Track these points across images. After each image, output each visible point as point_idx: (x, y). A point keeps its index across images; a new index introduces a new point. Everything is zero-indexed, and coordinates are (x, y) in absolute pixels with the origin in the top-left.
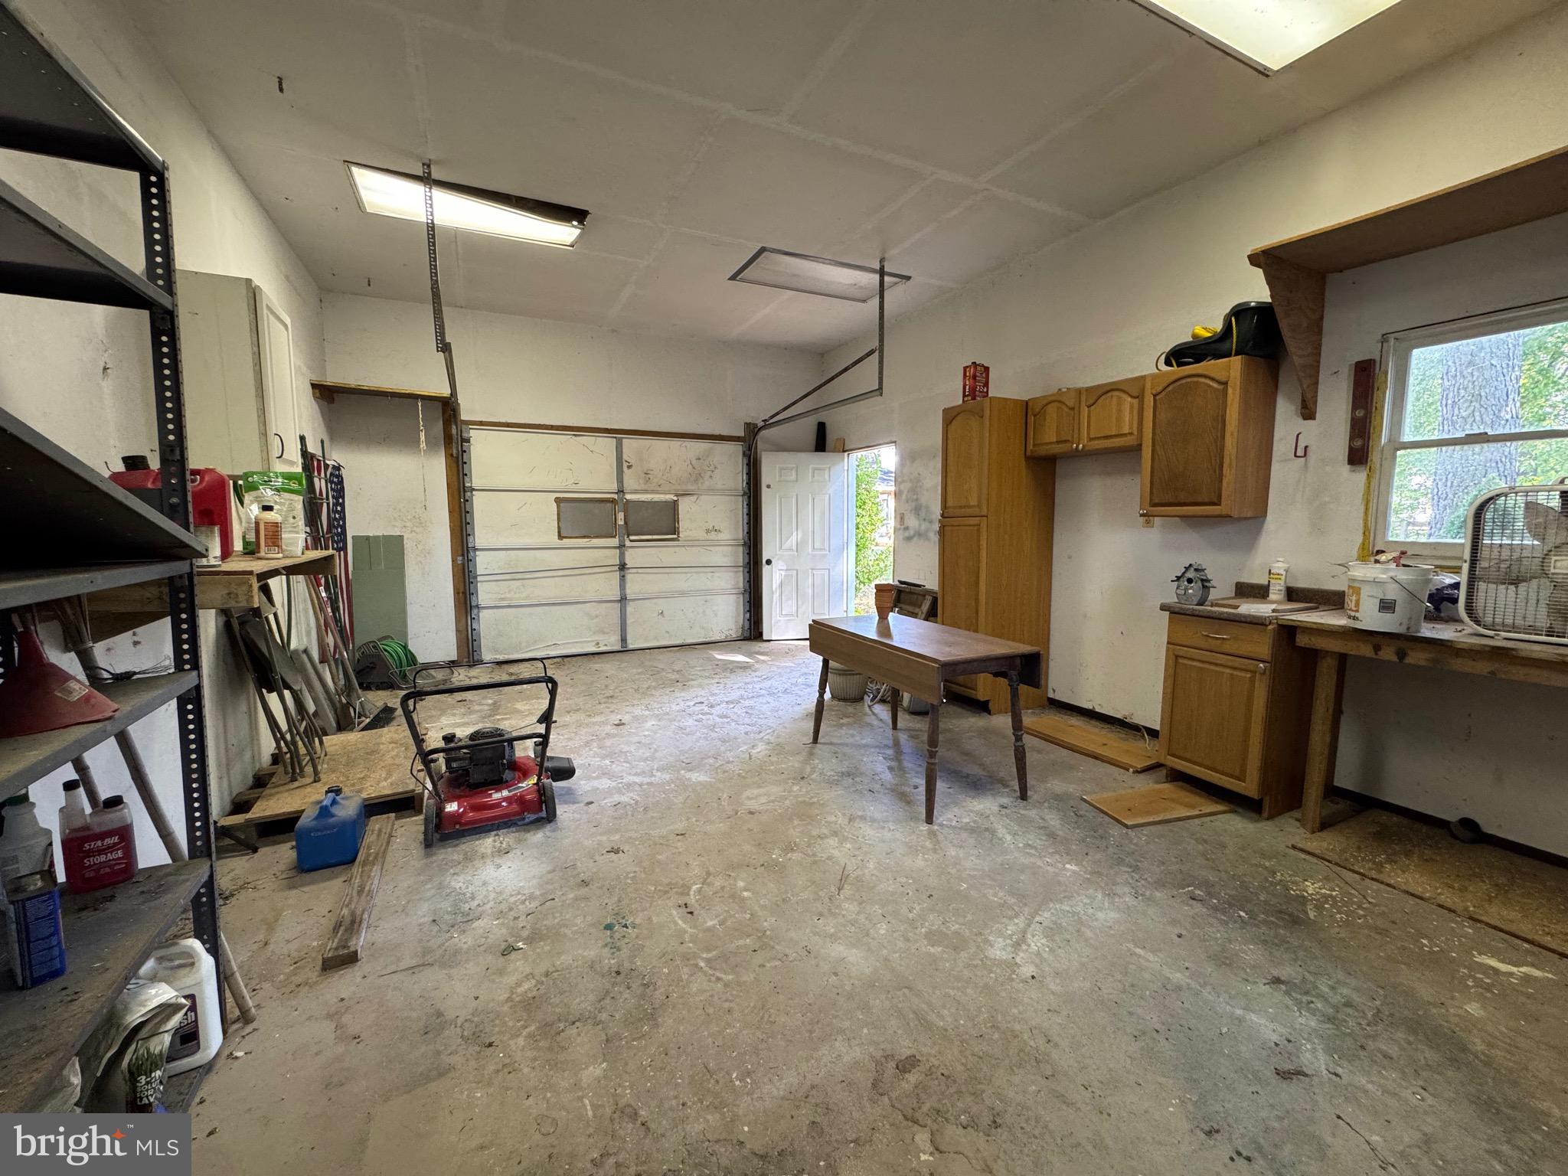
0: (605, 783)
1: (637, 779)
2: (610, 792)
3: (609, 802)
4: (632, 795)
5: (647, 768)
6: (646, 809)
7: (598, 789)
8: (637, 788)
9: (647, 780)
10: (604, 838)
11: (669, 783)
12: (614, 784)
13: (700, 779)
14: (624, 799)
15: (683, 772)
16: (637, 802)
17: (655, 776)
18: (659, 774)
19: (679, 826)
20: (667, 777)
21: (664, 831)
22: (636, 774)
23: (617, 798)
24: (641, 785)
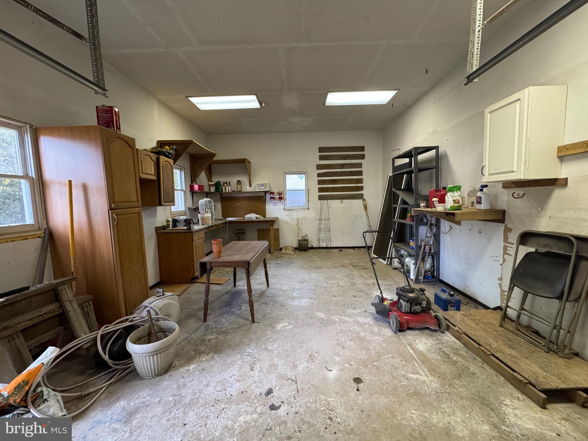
0: (361, 319)
1: (346, 319)
2: (358, 315)
3: (358, 311)
4: (349, 312)
5: (341, 324)
6: (344, 305)
7: (363, 317)
8: (347, 314)
9: (343, 317)
10: (358, 299)
11: (333, 314)
12: (357, 318)
13: (320, 314)
14: (352, 311)
15: (326, 319)
16: (347, 308)
17: (339, 319)
18: (337, 320)
19: (334, 299)
20: (333, 317)
21: (340, 298)
22: (347, 322)
23: (355, 312)
24: (345, 316)
